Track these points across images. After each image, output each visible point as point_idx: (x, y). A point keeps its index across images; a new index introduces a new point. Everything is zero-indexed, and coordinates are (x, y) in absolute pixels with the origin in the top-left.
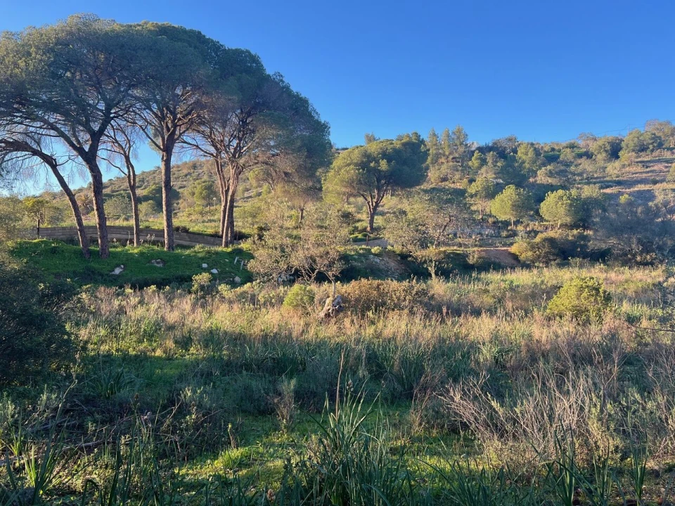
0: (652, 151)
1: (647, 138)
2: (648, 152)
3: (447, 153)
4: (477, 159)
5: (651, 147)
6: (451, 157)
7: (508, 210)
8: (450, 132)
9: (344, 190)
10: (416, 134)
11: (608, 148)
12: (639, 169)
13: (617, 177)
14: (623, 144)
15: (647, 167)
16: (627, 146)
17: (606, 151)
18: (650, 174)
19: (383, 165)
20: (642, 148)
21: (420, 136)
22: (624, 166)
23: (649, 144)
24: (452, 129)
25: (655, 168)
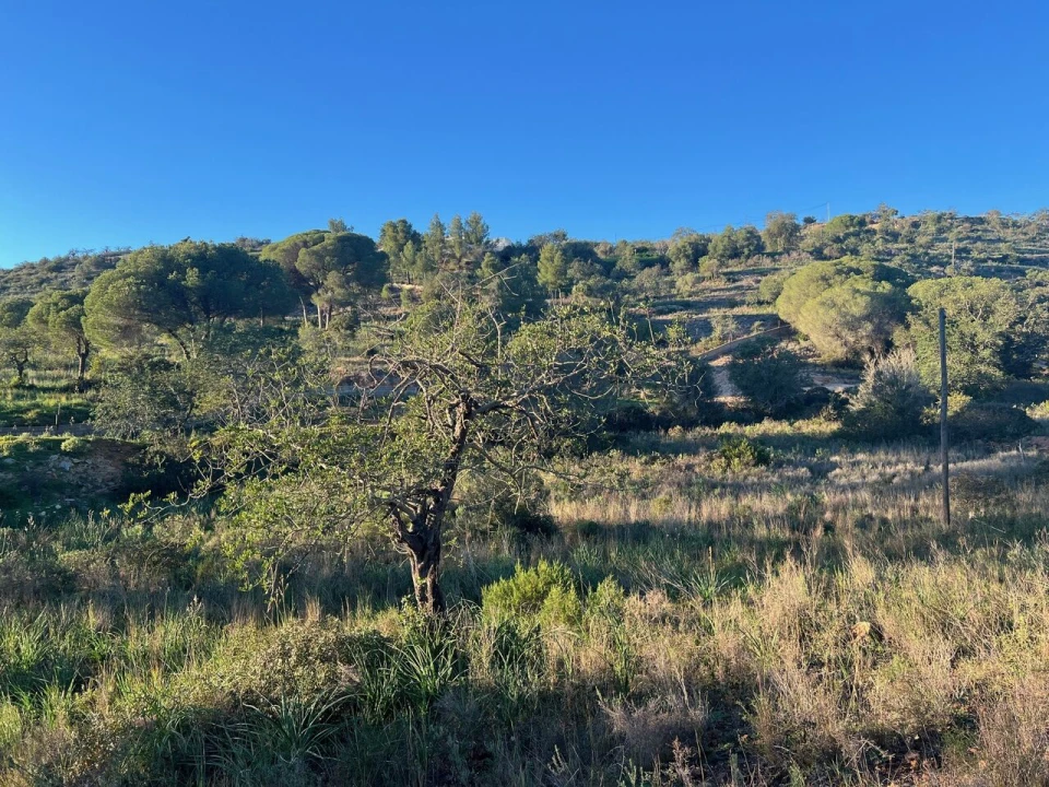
0: (748, 257)
1: (741, 238)
2: (743, 259)
5: (746, 251)
6: (465, 260)
8: (463, 221)
9: (119, 321)
10: (404, 222)
11: (689, 251)
12: (721, 283)
13: (690, 296)
14: (710, 245)
15: (734, 281)
16: (715, 249)
17: (687, 257)
18: (733, 292)
19: (192, 277)
20: (735, 254)
21: (410, 226)
22: (703, 279)
23: (743, 247)
24: (466, 217)
25: (744, 283)
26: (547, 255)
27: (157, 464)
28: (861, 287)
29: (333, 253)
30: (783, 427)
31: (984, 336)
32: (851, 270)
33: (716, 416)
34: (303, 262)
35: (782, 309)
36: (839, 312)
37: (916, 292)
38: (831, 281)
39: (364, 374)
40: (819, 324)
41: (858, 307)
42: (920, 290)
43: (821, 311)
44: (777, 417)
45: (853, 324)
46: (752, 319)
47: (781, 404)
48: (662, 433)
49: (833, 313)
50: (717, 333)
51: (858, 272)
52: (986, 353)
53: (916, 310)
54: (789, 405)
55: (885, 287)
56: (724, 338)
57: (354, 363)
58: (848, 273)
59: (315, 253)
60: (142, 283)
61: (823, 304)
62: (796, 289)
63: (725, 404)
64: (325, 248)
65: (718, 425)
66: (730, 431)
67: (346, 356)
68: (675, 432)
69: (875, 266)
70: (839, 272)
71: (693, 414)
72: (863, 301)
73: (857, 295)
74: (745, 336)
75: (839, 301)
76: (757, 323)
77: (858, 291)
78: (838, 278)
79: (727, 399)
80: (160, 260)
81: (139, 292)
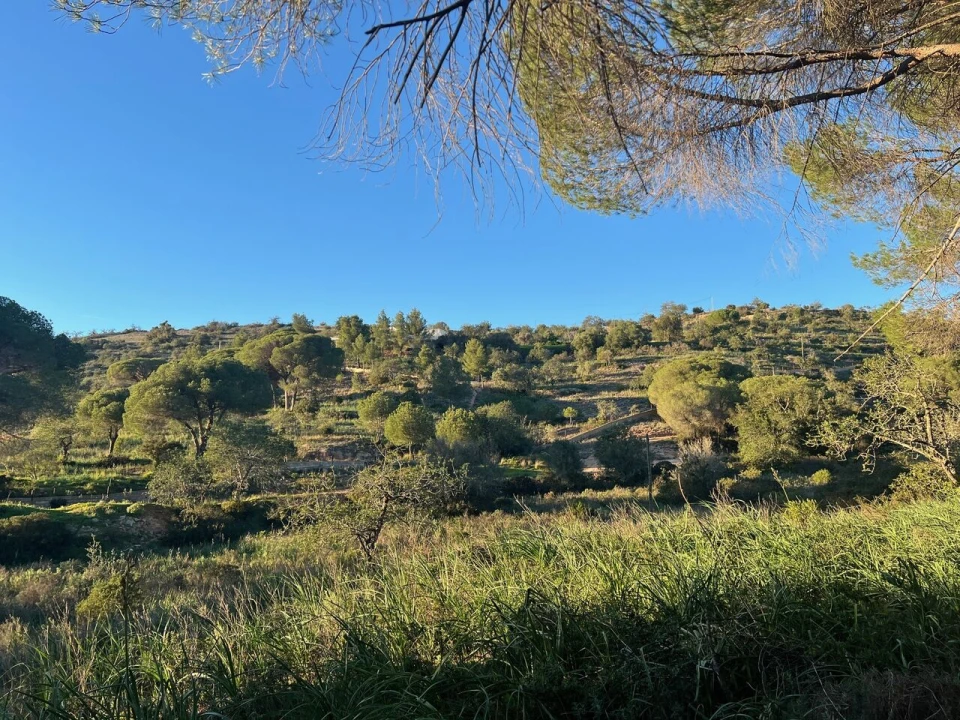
0: (637, 347)
1: (631, 331)
2: (634, 349)
3: (400, 344)
4: (424, 355)
5: (636, 342)
6: (406, 347)
7: (400, 434)
8: (405, 316)
10: (356, 318)
11: (590, 342)
12: (614, 369)
13: (588, 380)
14: (607, 339)
15: (625, 367)
16: (610, 340)
17: (588, 346)
18: (622, 378)
19: (205, 385)
20: (626, 344)
21: (361, 321)
22: (600, 365)
23: (633, 338)
25: (632, 369)
26: (472, 348)
27: (191, 522)
28: (705, 383)
29: (300, 351)
30: (625, 493)
31: (784, 423)
32: (702, 366)
33: (582, 482)
34: (276, 358)
35: (651, 394)
36: (685, 403)
37: (744, 386)
38: (687, 376)
39: (323, 450)
40: (670, 412)
41: (700, 398)
42: (746, 386)
43: (673, 401)
44: (623, 485)
45: (696, 412)
46: (633, 401)
47: (631, 475)
48: (540, 497)
49: (681, 403)
50: (601, 414)
51: (708, 368)
52: (785, 436)
53: (742, 401)
54: (637, 475)
55: (723, 382)
56: (608, 418)
57: (315, 441)
58: (699, 369)
59: (285, 351)
60: (169, 390)
61: (674, 395)
62: (661, 381)
63: (591, 474)
64: (293, 347)
65: (581, 490)
66: (589, 496)
67: (309, 435)
68: (549, 496)
69: (721, 364)
70: (693, 368)
71: (564, 482)
72: (703, 394)
73: (700, 389)
74: (626, 416)
75: (686, 393)
76: (634, 406)
77: (700, 386)
78: (692, 373)
79: (593, 470)
80: (182, 372)
81: (168, 396)
